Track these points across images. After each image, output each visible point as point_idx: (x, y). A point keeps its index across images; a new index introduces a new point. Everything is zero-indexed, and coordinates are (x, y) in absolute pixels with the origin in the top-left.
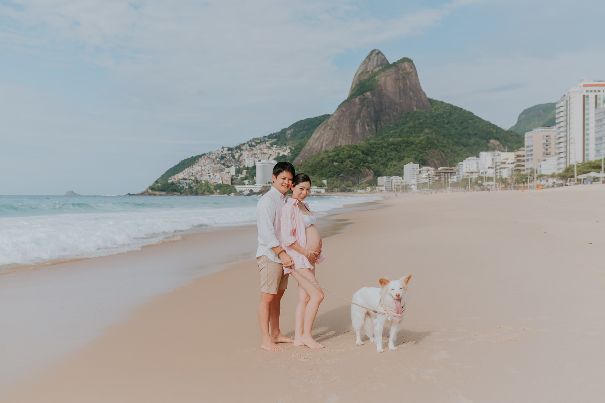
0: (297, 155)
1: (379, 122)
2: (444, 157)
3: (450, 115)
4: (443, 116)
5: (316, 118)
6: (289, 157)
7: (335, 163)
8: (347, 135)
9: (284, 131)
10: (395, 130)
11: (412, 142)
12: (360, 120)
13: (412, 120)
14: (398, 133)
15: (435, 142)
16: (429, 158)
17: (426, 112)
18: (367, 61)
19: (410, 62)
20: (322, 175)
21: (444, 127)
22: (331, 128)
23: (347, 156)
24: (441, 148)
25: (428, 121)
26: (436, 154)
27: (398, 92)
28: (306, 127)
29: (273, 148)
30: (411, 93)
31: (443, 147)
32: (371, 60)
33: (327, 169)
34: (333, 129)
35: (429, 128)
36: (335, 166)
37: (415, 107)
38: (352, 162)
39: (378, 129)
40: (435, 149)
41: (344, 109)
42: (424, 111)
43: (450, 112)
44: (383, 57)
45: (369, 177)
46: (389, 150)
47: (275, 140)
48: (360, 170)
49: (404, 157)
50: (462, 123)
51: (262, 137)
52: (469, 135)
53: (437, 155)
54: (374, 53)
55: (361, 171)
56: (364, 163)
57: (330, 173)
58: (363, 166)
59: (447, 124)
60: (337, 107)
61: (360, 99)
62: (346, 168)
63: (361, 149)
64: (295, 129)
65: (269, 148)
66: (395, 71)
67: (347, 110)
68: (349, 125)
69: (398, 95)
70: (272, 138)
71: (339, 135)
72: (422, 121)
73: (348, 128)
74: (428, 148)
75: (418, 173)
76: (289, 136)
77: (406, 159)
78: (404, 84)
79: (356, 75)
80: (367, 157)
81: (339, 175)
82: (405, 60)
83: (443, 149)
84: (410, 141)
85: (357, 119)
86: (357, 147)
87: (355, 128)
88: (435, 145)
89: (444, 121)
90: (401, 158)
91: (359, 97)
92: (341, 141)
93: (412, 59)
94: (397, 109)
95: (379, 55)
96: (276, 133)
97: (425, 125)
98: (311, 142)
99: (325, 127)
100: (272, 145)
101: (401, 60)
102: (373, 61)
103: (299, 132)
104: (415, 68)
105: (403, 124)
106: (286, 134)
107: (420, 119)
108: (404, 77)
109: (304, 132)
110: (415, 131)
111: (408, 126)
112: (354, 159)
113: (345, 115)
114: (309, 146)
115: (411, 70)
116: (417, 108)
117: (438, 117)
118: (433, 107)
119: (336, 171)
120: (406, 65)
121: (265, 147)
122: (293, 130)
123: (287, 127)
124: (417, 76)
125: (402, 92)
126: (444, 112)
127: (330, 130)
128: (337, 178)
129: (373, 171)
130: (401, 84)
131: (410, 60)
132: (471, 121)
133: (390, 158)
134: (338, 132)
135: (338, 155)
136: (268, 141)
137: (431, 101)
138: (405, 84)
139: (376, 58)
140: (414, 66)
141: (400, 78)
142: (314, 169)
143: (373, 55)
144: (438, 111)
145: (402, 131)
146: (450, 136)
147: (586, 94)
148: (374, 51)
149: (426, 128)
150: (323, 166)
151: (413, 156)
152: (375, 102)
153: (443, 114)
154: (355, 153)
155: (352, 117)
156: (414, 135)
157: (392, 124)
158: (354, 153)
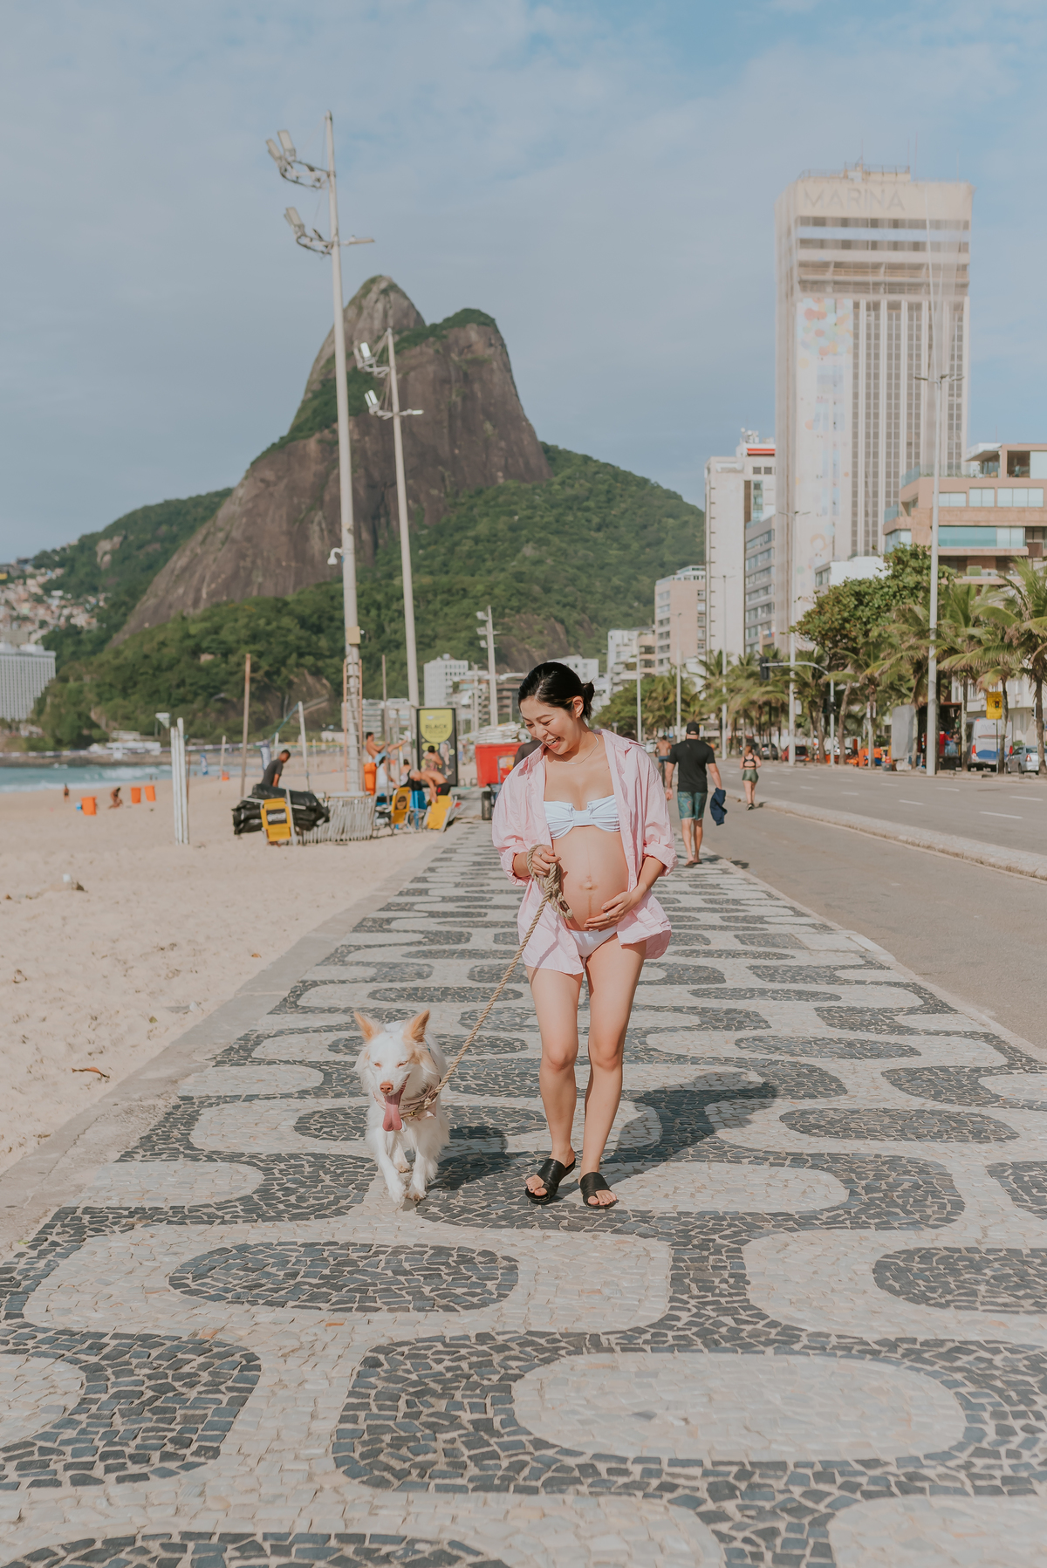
0: (117, 627)
1: (383, 520)
2: (562, 636)
3: (609, 501)
4: (585, 504)
5: (196, 501)
6: (89, 631)
7: (205, 658)
8: (278, 561)
9: (87, 544)
10: (432, 548)
11: (464, 590)
12: (320, 513)
13: (487, 515)
14: (439, 559)
15: (536, 589)
16: (514, 640)
17: (534, 489)
18: (352, 313)
19: (484, 324)
20: (157, 698)
21: (587, 541)
22: (227, 537)
23: (244, 634)
24: (556, 610)
25: (537, 519)
26: (537, 627)
27: (446, 424)
28: (164, 528)
29: (50, 601)
30: (488, 426)
31: (564, 606)
32: (365, 313)
33: (172, 677)
34: (234, 541)
35: (541, 542)
36: (200, 669)
37: (500, 474)
38: (260, 655)
39: (381, 542)
40: (536, 611)
41: (269, 475)
42: (530, 486)
43: (608, 492)
44: (406, 304)
45: (315, 701)
46: (390, 613)
47: (59, 572)
48: (286, 677)
49: (435, 637)
50: (645, 527)
51: (13, 561)
52: (662, 565)
53: (541, 632)
54: (375, 289)
55: (290, 684)
56: (301, 655)
57: (182, 690)
58: (298, 665)
59: (599, 529)
60: (248, 466)
61: (320, 441)
62: (236, 673)
63: (299, 609)
64: (126, 538)
65: (38, 600)
66: (437, 352)
67: (279, 478)
68: (285, 527)
69: (445, 431)
70: (47, 567)
71: (254, 562)
72: (516, 518)
73: (284, 539)
74: (512, 609)
75: (451, 690)
76: (107, 558)
77: (439, 643)
78: (465, 398)
79: (317, 360)
80: (314, 638)
81: (212, 695)
82: (470, 317)
83: (563, 614)
84: (459, 586)
85: (311, 509)
86: (286, 604)
87: (306, 538)
88: (535, 600)
89: (589, 521)
90: (426, 640)
91: (317, 436)
92: (260, 579)
93: (492, 315)
94: (443, 479)
95: (392, 296)
96: (64, 549)
97: (524, 532)
98: (161, 581)
99: (208, 534)
100: (48, 588)
101: (457, 315)
102: (371, 317)
103: (140, 547)
104: (503, 346)
105: (459, 528)
106: (95, 554)
107: (514, 513)
108: (466, 374)
109: (157, 546)
110: (492, 552)
111: (471, 533)
112: (270, 643)
113: (271, 495)
114: (156, 596)
115: (490, 351)
116: (508, 475)
117: (571, 508)
118: (556, 475)
119: (202, 683)
120: (473, 334)
121: (24, 595)
122: (117, 540)
123: (99, 527)
124: (509, 370)
125: (459, 423)
126: (591, 491)
127: (223, 543)
128: (206, 705)
129: (331, 681)
130: (454, 397)
131: (486, 316)
132: (671, 521)
133: (390, 641)
134: (250, 552)
135: (217, 630)
136: (33, 576)
137: (550, 453)
138: (467, 397)
139: (380, 306)
140: (501, 339)
141: (453, 379)
142: (131, 678)
143: (373, 296)
144: (572, 486)
145: (451, 551)
146: (602, 568)
147: (755, 478)
148: (373, 281)
149: (527, 541)
150: (158, 669)
151: (463, 634)
152: (369, 453)
153: (587, 499)
154: (274, 624)
155: (296, 500)
156: (489, 564)
157: (426, 527)
158: (268, 623)
